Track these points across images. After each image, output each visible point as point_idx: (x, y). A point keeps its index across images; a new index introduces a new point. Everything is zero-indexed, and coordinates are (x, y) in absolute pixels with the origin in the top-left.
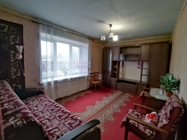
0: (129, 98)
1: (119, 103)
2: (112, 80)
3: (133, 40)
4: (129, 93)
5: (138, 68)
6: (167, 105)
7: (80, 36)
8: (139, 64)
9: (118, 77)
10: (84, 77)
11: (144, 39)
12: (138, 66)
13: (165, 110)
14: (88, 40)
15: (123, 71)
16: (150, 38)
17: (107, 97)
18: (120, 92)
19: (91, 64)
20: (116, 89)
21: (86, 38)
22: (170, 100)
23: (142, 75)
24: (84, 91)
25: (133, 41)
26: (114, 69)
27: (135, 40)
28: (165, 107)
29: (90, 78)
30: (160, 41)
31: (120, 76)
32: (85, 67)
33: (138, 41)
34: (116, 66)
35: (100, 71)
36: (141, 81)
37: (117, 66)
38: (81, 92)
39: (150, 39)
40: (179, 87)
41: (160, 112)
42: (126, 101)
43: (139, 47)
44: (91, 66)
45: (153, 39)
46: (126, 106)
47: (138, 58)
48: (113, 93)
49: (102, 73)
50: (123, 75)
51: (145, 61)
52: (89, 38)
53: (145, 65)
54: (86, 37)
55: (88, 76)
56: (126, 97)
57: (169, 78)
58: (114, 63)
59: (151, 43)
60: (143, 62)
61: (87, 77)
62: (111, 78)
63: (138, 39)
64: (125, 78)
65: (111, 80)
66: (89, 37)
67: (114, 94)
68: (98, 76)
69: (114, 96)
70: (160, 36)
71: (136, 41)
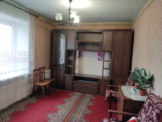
0: (92, 101)
1: (81, 110)
2: (67, 78)
3: (92, 23)
4: (89, 94)
5: (99, 60)
6: (147, 107)
7: (15, 6)
8: (99, 55)
9: (74, 73)
10: (22, 78)
11: (105, 23)
12: (98, 57)
13: (146, 113)
14: (28, 16)
15: (80, 64)
16: (111, 23)
17: (63, 105)
18: (79, 93)
19: (34, 55)
20: (73, 90)
21: (26, 11)
22: (148, 100)
23: (103, 68)
24: (24, 100)
25: (93, 25)
26: (68, 62)
27: (95, 23)
28: (145, 110)
29: (34, 77)
30: (122, 28)
31: (77, 71)
32: (24, 60)
33: (99, 25)
34: (70, 57)
35: (47, 65)
36: (103, 77)
37: (73, 57)
38: (19, 102)
39: (111, 25)
40: (152, 84)
41: (139, 116)
42: (88, 105)
43: (101, 33)
44: (33, 58)
45: (114, 25)
46: (91, 112)
47: (99, 47)
48: (69, 97)
49: (51, 68)
50: (80, 69)
51: (107, 52)
52: (30, 12)
53: (107, 57)
54: (25, 9)
55: (29, 75)
56: (88, 99)
57: (142, 74)
58: (69, 53)
59: (114, 30)
60: (104, 52)
61: (27, 76)
62: (65, 75)
63: (98, 23)
64: (83, 73)
65: (64, 77)
66: (31, 10)
67: (72, 98)
68: (44, 72)
69: (72, 100)
70: (122, 22)
71: (95, 25)
